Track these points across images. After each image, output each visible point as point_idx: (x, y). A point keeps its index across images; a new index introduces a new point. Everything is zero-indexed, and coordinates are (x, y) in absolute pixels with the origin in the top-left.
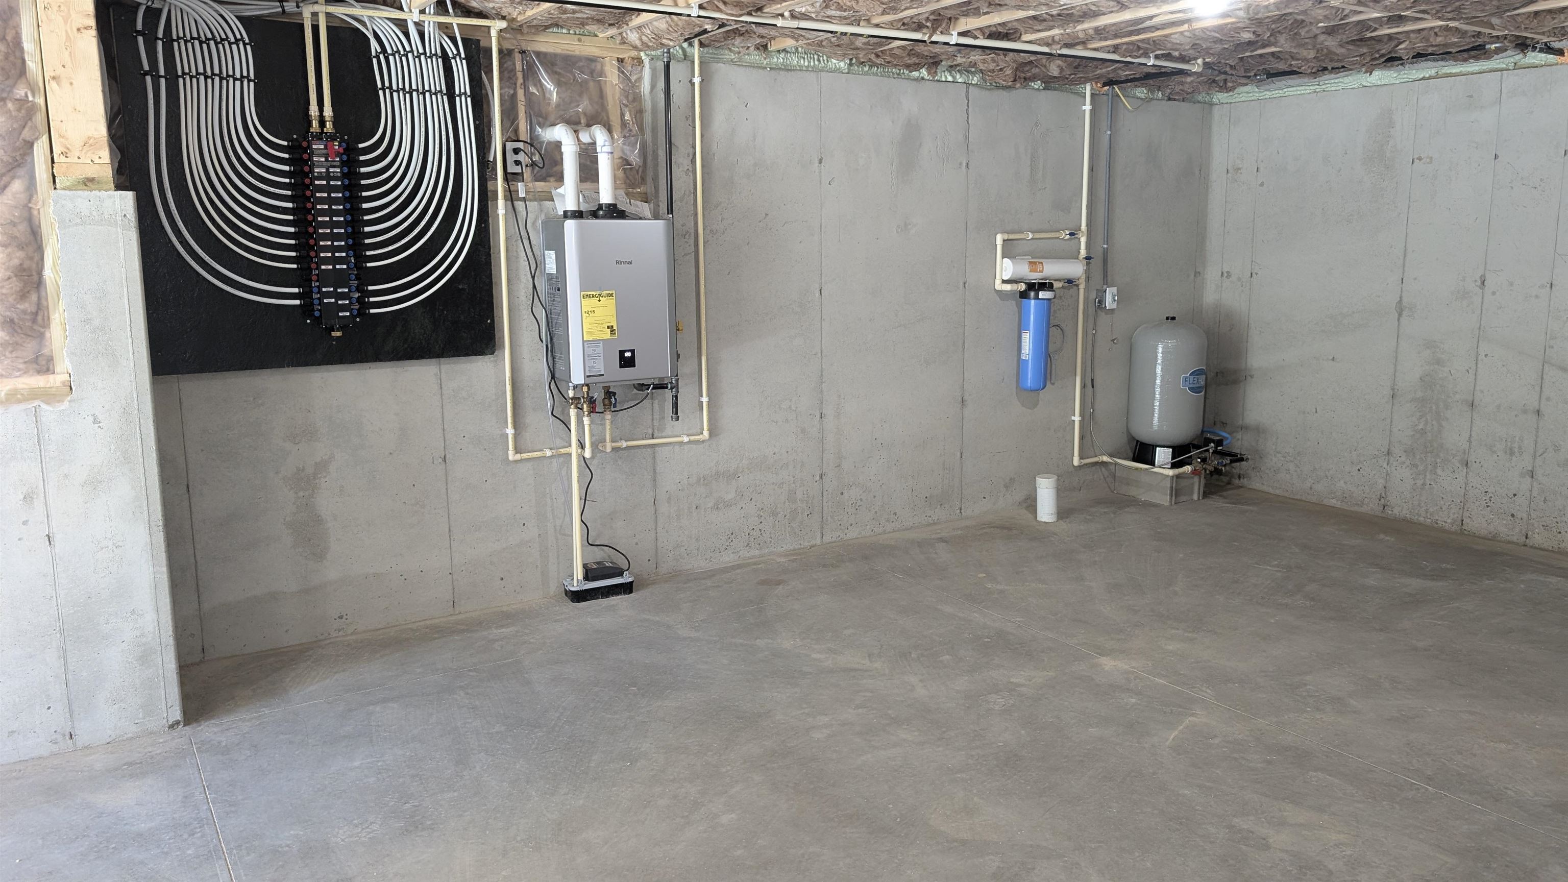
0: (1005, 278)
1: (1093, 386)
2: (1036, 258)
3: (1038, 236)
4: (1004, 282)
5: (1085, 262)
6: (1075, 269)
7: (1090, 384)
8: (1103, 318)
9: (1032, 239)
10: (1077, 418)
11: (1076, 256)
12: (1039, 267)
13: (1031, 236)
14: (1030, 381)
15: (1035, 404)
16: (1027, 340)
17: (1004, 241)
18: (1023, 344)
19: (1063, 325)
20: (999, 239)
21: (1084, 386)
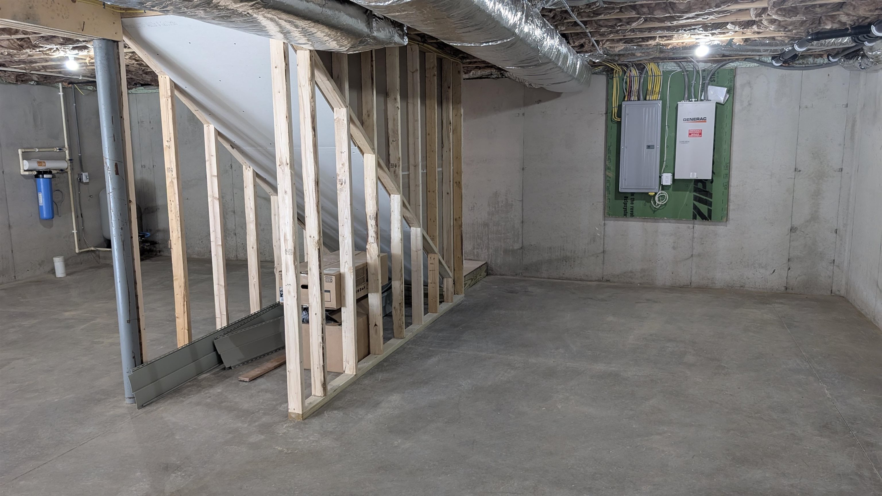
0: (26, 169)
1: (82, 217)
2: (41, 160)
3: (41, 150)
4: (25, 171)
5: (69, 162)
6: (64, 165)
7: (80, 216)
8: (83, 187)
9: (38, 151)
10: (75, 231)
11: (64, 159)
12: (43, 164)
13: (37, 150)
14: (45, 215)
15: (51, 226)
16: (41, 196)
17: (23, 152)
18: (39, 199)
19: (60, 189)
20: (20, 151)
21: (77, 217)
